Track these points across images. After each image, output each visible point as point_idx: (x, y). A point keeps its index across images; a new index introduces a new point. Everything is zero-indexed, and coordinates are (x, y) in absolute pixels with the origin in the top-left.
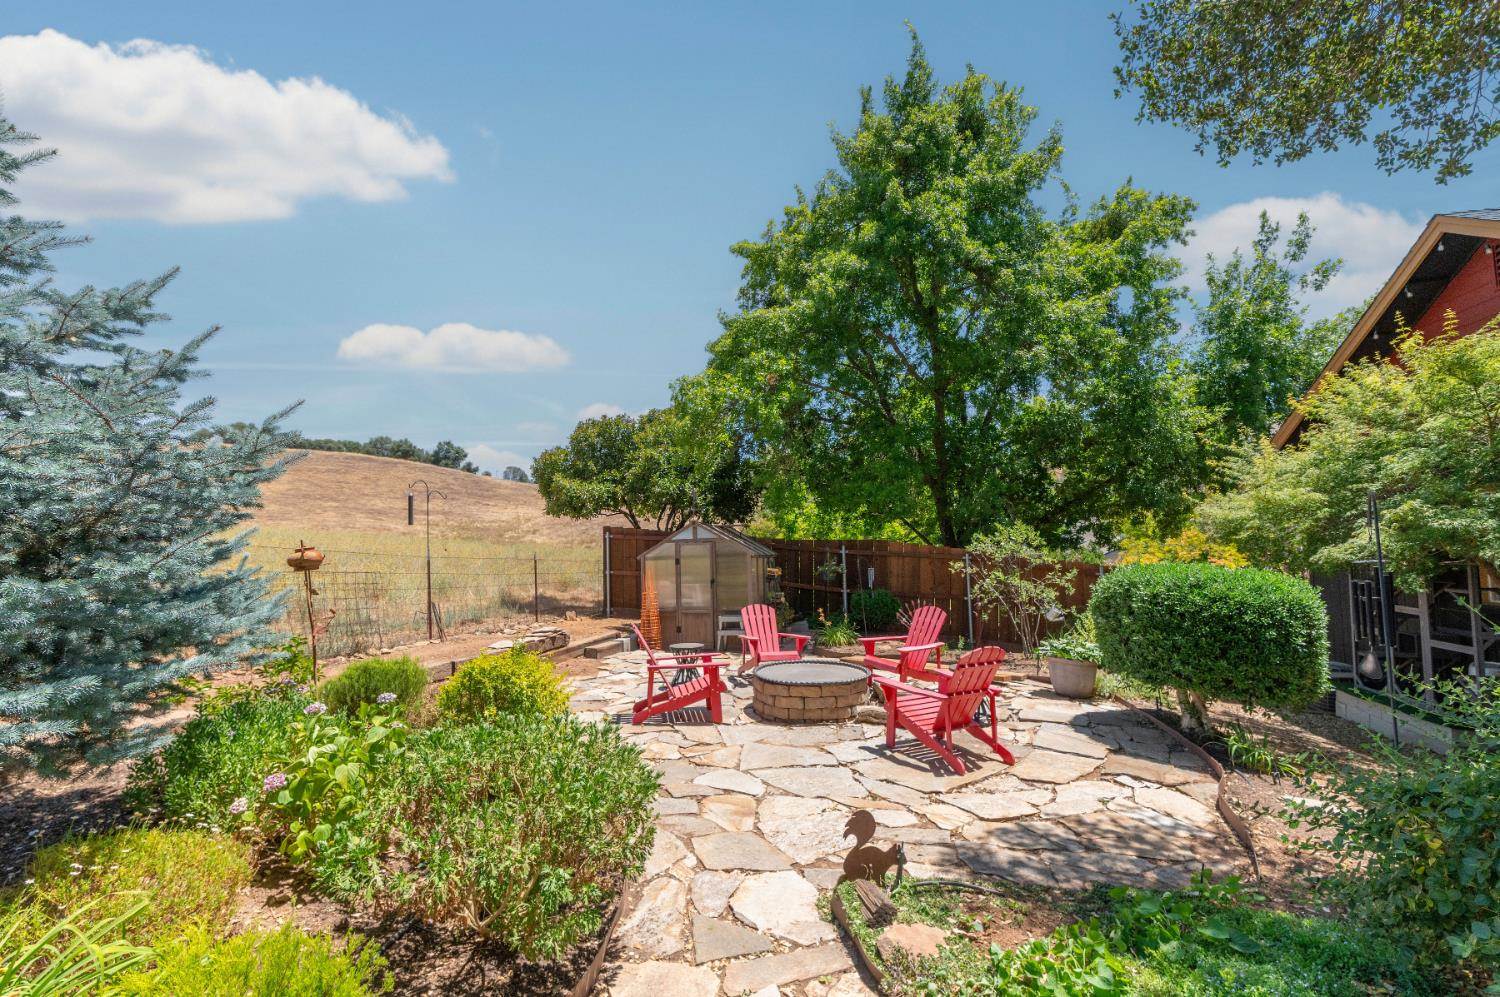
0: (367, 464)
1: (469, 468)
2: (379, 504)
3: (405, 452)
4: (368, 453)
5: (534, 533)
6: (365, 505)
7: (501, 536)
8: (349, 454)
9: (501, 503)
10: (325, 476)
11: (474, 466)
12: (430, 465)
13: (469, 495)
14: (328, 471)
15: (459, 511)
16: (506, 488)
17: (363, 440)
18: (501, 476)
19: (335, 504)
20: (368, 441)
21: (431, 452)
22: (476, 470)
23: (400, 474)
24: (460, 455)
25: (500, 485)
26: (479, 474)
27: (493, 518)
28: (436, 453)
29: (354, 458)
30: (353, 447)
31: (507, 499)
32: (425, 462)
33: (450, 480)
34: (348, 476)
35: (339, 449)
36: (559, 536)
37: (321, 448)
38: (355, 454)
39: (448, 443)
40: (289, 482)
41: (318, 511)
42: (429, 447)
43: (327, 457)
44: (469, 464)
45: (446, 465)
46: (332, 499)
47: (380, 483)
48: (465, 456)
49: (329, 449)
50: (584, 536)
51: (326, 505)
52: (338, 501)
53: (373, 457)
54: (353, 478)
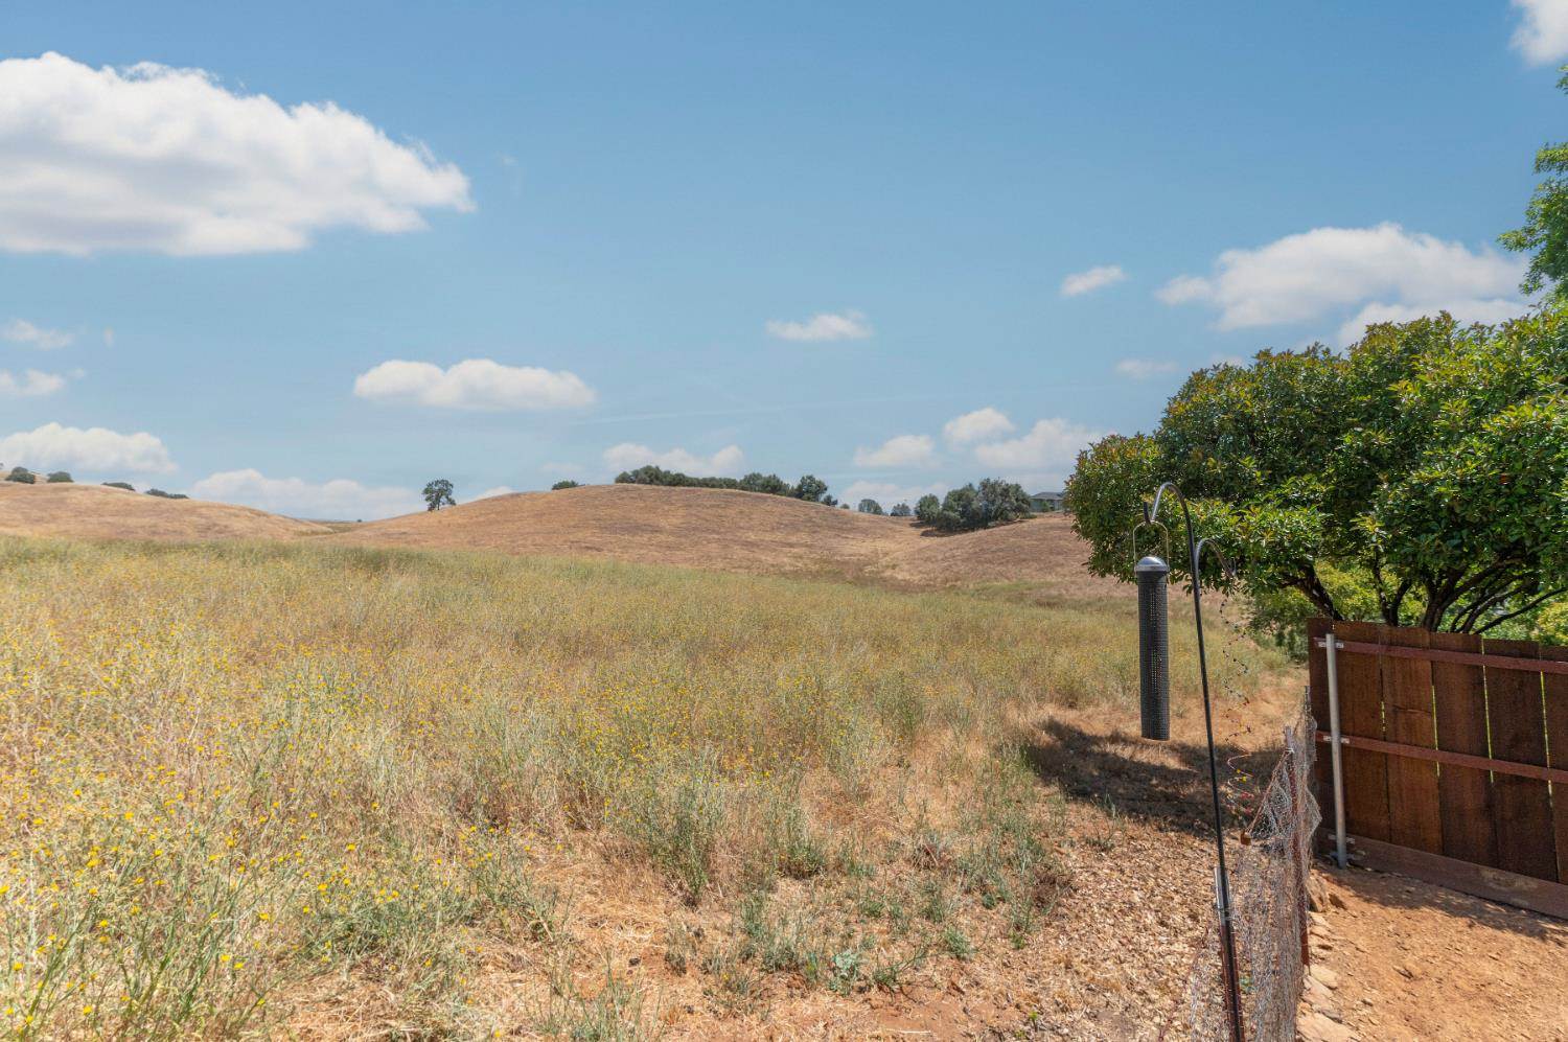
0: (742, 499)
1: (829, 502)
2: (752, 537)
3: (773, 487)
4: (743, 489)
5: (894, 567)
6: (741, 537)
7: (861, 570)
8: (729, 490)
9: (860, 536)
10: (710, 511)
11: (833, 500)
12: (794, 499)
13: (830, 528)
14: (712, 506)
15: (821, 544)
16: (864, 520)
17: (739, 478)
18: (857, 508)
19: (717, 537)
20: (742, 478)
21: (796, 487)
22: (835, 503)
23: (769, 508)
24: (821, 488)
25: (857, 517)
26: (838, 506)
27: (851, 552)
28: (800, 487)
29: (731, 494)
30: (731, 484)
31: (865, 532)
32: (789, 496)
33: (812, 513)
34: (727, 510)
35: (721, 486)
36: (920, 572)
37: (707, 485)
38: (733, 490)
39: (810, 478)
40: (683, 516)
41: (705, 542)
42: (793, 482)
43: (711, 493)
44: (829, 498)
45: (809, 499)
46: (714, 531)
47: (754, 516)
48: (826, 489)
49: (713, 486)
50: (947, 573)
51: (710, 537)
52: (718, 533)
53: (748, 493)
54: (731, 512)
